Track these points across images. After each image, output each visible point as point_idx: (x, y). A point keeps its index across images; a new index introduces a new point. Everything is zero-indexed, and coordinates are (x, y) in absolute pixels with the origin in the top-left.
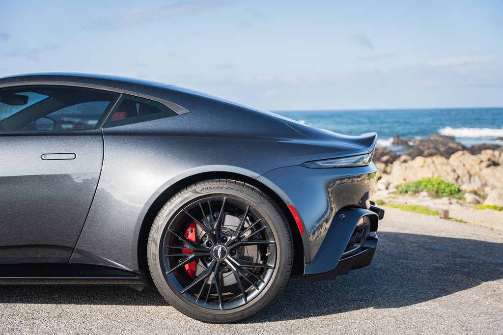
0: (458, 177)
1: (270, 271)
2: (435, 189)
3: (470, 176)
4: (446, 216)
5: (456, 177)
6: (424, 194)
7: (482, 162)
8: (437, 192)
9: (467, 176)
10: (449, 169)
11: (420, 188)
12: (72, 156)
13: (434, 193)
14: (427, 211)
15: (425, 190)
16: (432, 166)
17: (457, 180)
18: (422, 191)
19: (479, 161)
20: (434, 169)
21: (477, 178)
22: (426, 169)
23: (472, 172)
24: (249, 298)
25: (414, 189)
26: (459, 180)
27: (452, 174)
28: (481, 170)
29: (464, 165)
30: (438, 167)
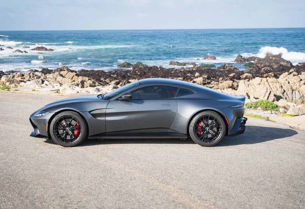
0: (284, 91)
1: (220, 133)
2: (265, 106)
3: (293, 90)
4: (268, 119)
5: (283, 91)
6: (259, 108)
7: (301, 80)
8: (266, 107)
9: (290, 90)
10: (278, 86)
11: (258, 105)
12: (170, 105)
13: (264, 108)
14: (260, 117)
15: (260, 106)
16: (266, 83)
17: (283, 94)
18: (259, 107)
19: (299, 79)
20: (268, 86)
21: (297, 92)
22: (262, 86)
23: (294, 88)
24: (215, 140)
25: (255, 106)
26: (285, 93)
27: (280, 89)
28: (300, 86)
29: (289, 83)
30: (270, 84)
